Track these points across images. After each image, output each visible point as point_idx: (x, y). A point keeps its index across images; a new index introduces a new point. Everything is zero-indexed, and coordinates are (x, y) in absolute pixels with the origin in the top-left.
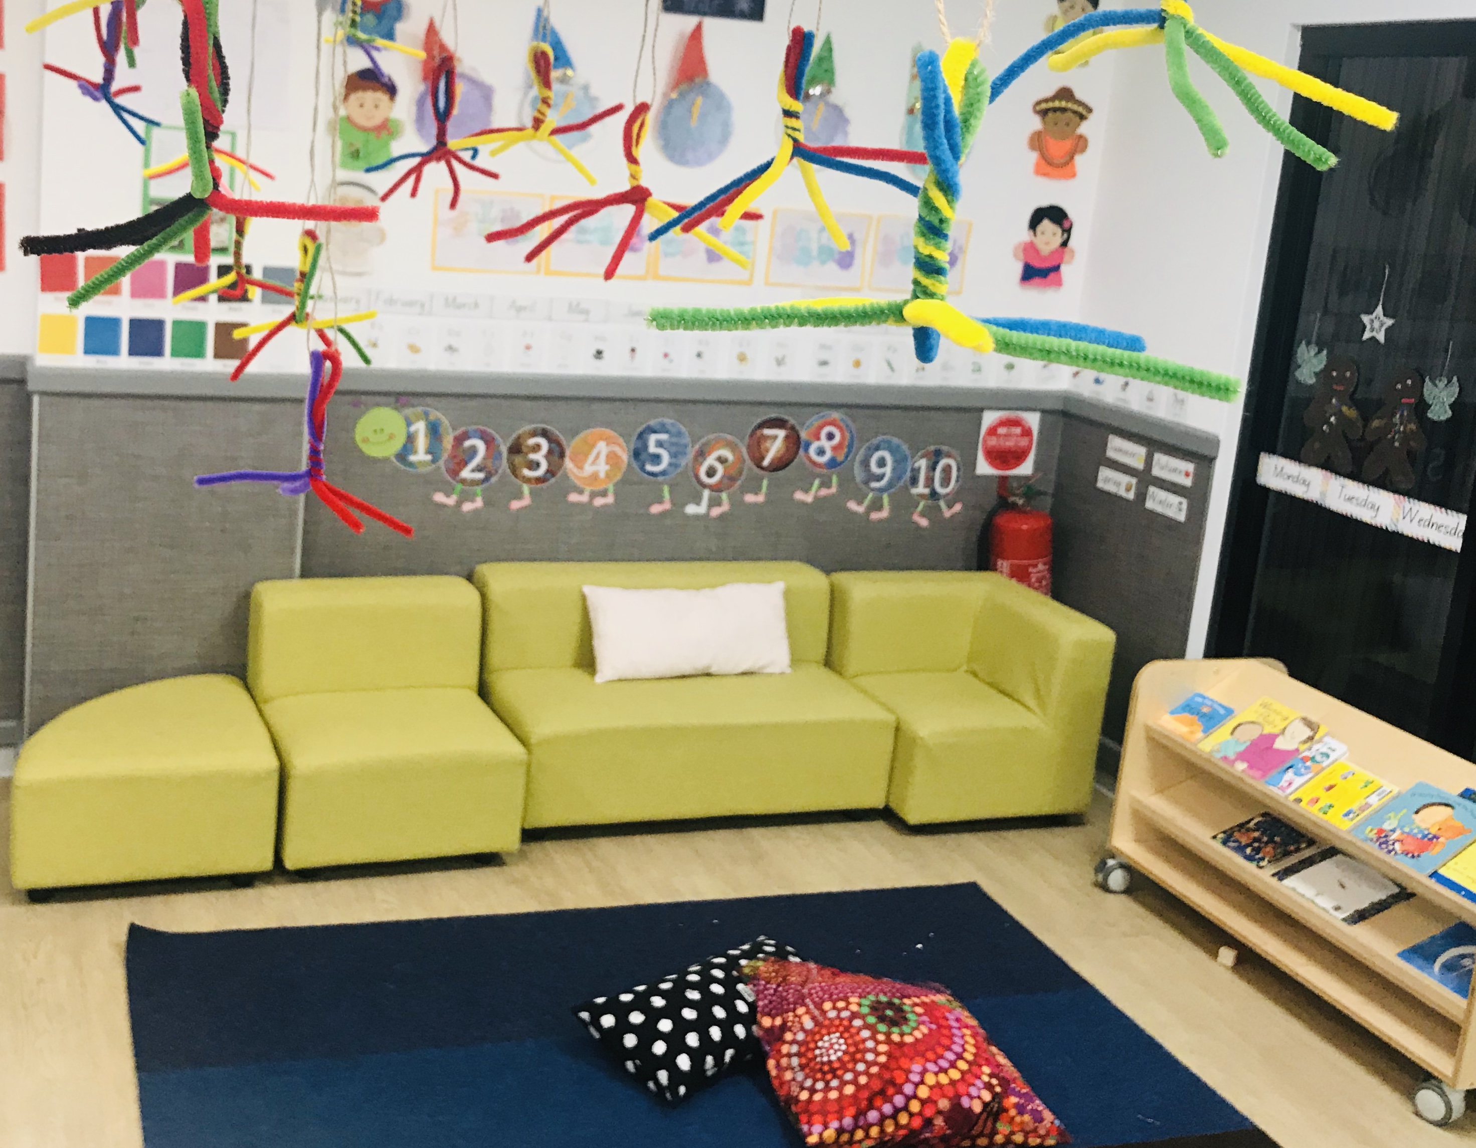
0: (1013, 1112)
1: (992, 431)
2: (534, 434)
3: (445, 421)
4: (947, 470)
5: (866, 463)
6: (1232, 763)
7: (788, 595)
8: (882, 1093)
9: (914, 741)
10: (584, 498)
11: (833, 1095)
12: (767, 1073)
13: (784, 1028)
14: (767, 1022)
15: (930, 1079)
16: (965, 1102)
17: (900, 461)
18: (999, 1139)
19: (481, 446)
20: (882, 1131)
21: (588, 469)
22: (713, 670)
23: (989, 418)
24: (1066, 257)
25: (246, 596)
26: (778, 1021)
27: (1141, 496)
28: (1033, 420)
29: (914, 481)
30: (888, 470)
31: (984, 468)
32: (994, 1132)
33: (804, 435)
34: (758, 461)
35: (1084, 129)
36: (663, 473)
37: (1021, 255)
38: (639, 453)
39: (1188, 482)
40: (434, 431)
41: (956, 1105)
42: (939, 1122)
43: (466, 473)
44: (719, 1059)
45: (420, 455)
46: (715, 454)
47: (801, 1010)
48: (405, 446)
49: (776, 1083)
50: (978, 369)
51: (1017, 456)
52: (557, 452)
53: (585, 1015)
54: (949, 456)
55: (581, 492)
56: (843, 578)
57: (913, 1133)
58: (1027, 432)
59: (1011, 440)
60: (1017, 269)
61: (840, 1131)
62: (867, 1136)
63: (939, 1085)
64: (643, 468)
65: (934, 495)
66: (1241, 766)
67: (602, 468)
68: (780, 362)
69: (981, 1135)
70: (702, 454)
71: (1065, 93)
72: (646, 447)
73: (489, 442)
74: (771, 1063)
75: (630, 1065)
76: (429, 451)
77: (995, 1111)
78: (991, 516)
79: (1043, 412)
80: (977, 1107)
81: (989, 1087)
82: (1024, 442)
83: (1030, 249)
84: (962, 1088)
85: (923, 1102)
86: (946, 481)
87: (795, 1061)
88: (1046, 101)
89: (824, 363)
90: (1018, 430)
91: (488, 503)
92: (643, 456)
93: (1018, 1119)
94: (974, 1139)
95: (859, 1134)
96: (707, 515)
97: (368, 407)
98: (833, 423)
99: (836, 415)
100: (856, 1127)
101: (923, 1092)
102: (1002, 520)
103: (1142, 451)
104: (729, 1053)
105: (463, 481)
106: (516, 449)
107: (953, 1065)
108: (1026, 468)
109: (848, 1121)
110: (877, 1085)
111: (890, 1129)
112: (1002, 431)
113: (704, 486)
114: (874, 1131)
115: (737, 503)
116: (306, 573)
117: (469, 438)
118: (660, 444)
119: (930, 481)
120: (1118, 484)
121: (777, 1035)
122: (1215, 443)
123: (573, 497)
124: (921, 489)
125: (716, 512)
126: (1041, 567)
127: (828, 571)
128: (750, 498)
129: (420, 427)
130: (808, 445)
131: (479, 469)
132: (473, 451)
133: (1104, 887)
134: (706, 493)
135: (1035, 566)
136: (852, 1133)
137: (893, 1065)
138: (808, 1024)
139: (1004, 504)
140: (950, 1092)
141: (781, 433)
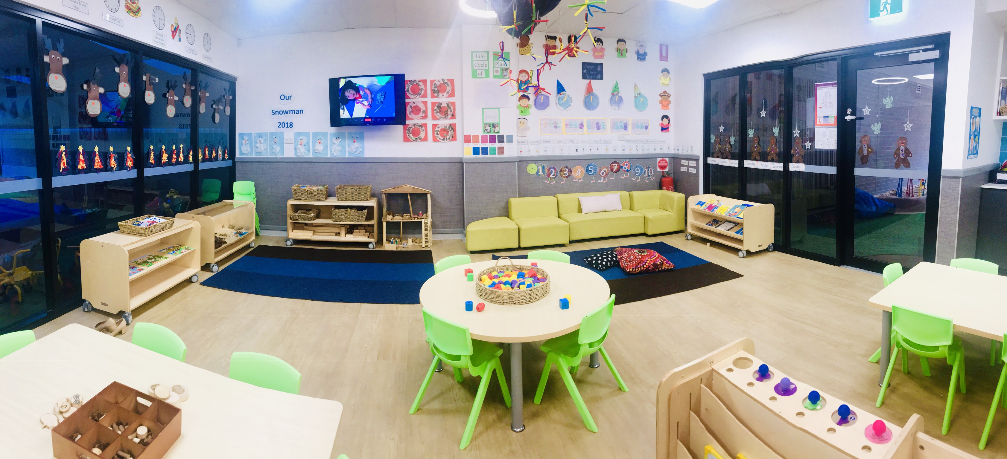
0: (665, 264)
1: (659, 162)
2: (565, 168)
3: (545, 166)
4: (651, 170)
5: (634, 170)
6: (705, 210)
7: (620, 196)
8: (640, 263)
9: (648, 219)
10: (577, 180)
11: (631, 264)
12: (620, 265)
13: (622, 257)
14: (619, 257)
15: (649, 260)
16: (656, 263)
17: (641, 169)
18: (663, 268)
19: (554, 171)
20: (641, 269)
21: (577, 174)
22: (606, 210)
23: (659, 160)
24: (669, 126)
25: (508, 201)
26: (621, 256)
27: (688, 170)
28: (667, 159)
29: (645, 173)
30: (639, 171)
31: (659, 170)
32: (662, 267)
33: (621, 165)
34: (612, 171)
35: (670, 99)
36: (593, 174)
37: (661, 126)
38: (587, 170)
39: (695, 165)
40: (543, 168)
41: (654, 263)
42: (651, 266)
43: (551, 176)
44: (611, 264)
45: (541, 173)
46: (603, 170)
47: (625, 254)
48: (537, 171)
49: (621, 266)
50: (655, 150)
51: (665, 167)
52: (570, 171)
53: (585, 260)
54: (651, 168)
55: (576, 179)
56: (632, 193)
57: (647, 268)
58: (666, 162)
59: (663, 164)
60: (660, 128)
61: (633, 269)
62: (638, 270)
63: (651, 260)
64: (588, 173)
65: (649, 176)
66: (707, 210)
67: (580, 174)
68: (614, 150)
69: (660, 268)
70: (600, 170)
71: (665, 92)
72: (589, 169)
73: (555, 169)
74: (620, 263)
75: (594, 266)
76: (542, 173)
77: (662, 264)
78: (661, 179)
79: (669, 158)
80: (658, 263)
81: (660, 260)
82: (666, 164)
83: (662, 124)
84: (655, 261)
85: (648, 263)
86: (651, 173)
87: (624, 262)
88: (662, 93)
89: (624, 150)
90: (665, 162)
91: (556, 182)
92: (588, 171)
93: (666, 264)
94: (658, 269)
95: (637, 270)
96: (603, 182)
97: (529, 164)
98: (627, 162)
99: (627, 160)
100: (636, 268)
101: (648, 262)
102: (663, 179)
103: (687, 161)
104: (612, 262)
105: (550, 178)
106: (561, 171)
107: (654, 258)
108: (667, 169)
109: (634, 267)
110: (640, 261)
111: (642, 268)
112: (661, 162)
113: (602, 176)
114: (639, 269)
115: (609, 180)
116: (519, 197)
117: (551, 169)
118: (591, 168)
119: (648, 173)
120: (684, 169)
121: (621, 259)
122: (699, 156)
123: (574, 180)
124: (646, 175)
125: (605, 182)
126: (672, 188)
127: (629, 192)
128: (611, 178)
129: (540, 168)
130: (622, 167)
131: (554, 175)
132: (552, 172)
133: (687, 239)
134: (602, 178)
135: (670, 187)
136: (635, 269)
137: (642, 258)
138: (626, 255)
139: (663, 176)
140: (653, 261)
141: (616, 165)
